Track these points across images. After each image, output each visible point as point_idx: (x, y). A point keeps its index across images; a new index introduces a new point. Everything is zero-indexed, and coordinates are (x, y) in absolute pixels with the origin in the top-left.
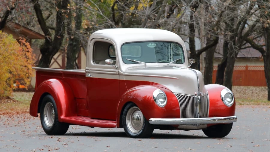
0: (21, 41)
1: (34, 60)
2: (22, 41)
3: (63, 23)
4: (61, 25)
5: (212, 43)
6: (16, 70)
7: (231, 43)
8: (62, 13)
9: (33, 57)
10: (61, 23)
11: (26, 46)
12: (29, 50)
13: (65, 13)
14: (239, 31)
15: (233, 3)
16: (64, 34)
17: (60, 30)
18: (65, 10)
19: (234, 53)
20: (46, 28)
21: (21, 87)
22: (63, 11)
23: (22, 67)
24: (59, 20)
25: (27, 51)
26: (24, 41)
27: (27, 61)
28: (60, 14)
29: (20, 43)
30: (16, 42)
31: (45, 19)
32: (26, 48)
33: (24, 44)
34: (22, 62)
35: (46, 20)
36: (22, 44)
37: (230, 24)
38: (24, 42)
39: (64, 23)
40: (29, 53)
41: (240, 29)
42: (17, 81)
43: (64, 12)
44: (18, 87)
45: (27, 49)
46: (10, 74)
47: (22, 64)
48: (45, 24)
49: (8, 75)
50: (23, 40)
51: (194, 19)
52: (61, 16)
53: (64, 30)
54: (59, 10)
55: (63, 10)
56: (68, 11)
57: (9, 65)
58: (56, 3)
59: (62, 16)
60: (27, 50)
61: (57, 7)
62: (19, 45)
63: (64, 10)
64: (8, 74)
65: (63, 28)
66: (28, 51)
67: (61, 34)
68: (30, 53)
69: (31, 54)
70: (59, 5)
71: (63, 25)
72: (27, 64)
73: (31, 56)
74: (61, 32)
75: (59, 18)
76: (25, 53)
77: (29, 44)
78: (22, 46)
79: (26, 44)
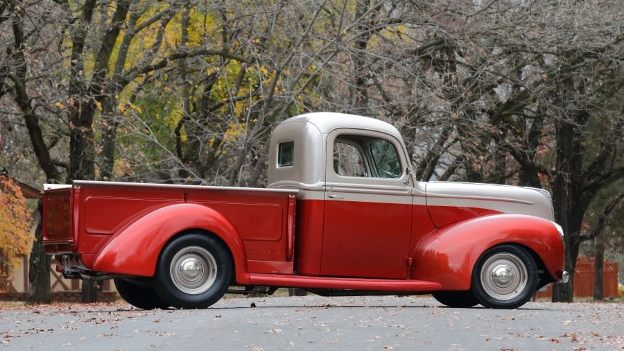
0: (4, 184)
1: (30, 220)
2: (6, 183)
3: (83, 153)
4: (79, 158)
8: (82, 135)
9: (28, 215)
10: (80, 153)
11: (14, 193)
12: (20, 201)
13: (87, 133)
17: (78, 168)
18: (87, 127)
20: (50, 165)
22: (83, 131)
23: (6, 233)
24: (74, 149)
27: (16, 222)
28: (78, 136)
31: (48, 146)
32: (13, 197)
33: (10, 190)
35: (49, 148)
36: (5, 188)
38: (10, 185)
40: (21, 207)
43: (85, 132)
45: (16, 197)
47: (7, 227)
48: (48, 155)
50: (7, 180)
52: (79, 141)
54: (75, 129)
55: (83, 127)
56: (94, 131)
58: (70, 113)
59: (82, 139)
60: (15, 201)
61: (71, 122)
63: (85, 129)
65: (83, 163)
66: (18, 204)
67: (80, 176)
69: (25, 208)
70: (74, 118)
71: (82, 157)
72: (15, 229)
73: (23, 213)
74: (78, 171)
75: (74, 143)
76: (11, 207)
77: (19, 188)
78: (6, 193)
79: (14, 189)
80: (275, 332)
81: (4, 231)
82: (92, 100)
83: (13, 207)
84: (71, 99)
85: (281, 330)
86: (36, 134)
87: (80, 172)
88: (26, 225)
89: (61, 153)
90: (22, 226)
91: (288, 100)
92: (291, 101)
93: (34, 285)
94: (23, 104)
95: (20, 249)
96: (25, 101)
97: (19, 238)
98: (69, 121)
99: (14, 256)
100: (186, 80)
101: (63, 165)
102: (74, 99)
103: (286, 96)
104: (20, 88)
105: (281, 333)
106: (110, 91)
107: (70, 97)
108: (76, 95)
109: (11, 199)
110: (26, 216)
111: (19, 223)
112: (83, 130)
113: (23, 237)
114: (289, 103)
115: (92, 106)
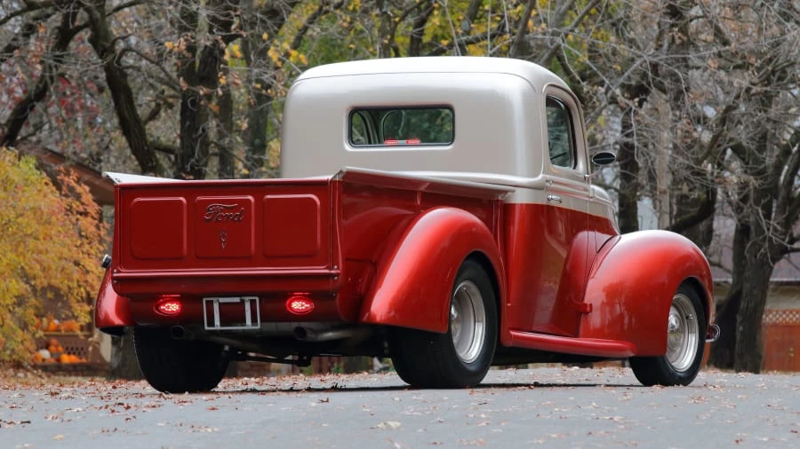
0: (62, 181)
1: (105, 241)
2: (66, 179)
3: (200, 131)
4: (194, 136)
5: (694, 211)
6: (44, 270)
7: (758, 214)
8: (200, 100)
9: (103, 233)
10: (198, 129)
11: (78, 197)
12: (89, 210)
13: (209, 97)
14: (782, 178)
15: (764, 81)
16: (204, 168)
17: (194, 154)
18: (208, 87)
19: (767, 245)
20: (146, 148)
21: (66, 359)
22: (201, 93)
23: (63, 263)
24: (188, 123)
25: (81, 214)
26: (71, 180)
27: (82, 244)
28: (193, 103)
29: (58, 185)
30: (46, 184)
31: (143, 119)
32: (78, 203)
33: (71, 189)
34: (64, 245)
35: (146, 122)
36: (64, 188)
37: (753, 147)
38: (73, 184)
39: (204, 130)
40: (89, 219)
41: (788, 171)
42: (54, 341)
43: (205, 95)
44: (58, 360)
45: (83, 204)
46: (22, 284)
47: (66, 253)
48: (142, 133)
49: (17, 287)
50: (68, 174)
51: (634, 129)
52: (195, 110)
53: (205, 153)
54: (188, 89)
55: (202, 87)
56: (220, 93)
57: (21, 250)
58: (180, 64)
59: (200, 106)
60: (81, 209)
61: (181, 79)
62: (57, 193)
63: (205, 89)
64: (17, 281)
65: (201, 147)
66: (85, 214)
67: (196, 168)
68: (93, 217)
69: (96, 222)
70: (188, 72)
71: (200, 136)
72: (81, 255)
73: (93, 229)
74: (193, 160)
75: (188, 114)
76: (74, 220)
77: (87, 188)
78: (66, 196)
79: (79, 189)
80: (390, 426)
81: (60, 258)
82: (217, 41)
83: (77, 220)
84: (182, 39)
85: (398, 424)
86: (123, 97)
87: (197, 161)
88: (98, 249)
89: (166, 130)
90: (93, 251)
91: (552, 44)
92: (555, 44)
93: (119, 349)
94: (101, 49)
95: (88, 289)
96: (105, 43)
97: (88, 272)
98: (179, 76)
99: (78, 301)
100: (384, 10)
101: (167, 150)
102: (186, 40)
103: (547, 37)
104: (97, 20)
105: (398, 428)
106: (248, 27)
107: (179, 37)
108: (189, 34)
109: (74, 206)
110: (99, 235)
111: (87, 247)
112: (202, 91)
113: (94, 269)
114: (552, 47)
115: (217, 52)
